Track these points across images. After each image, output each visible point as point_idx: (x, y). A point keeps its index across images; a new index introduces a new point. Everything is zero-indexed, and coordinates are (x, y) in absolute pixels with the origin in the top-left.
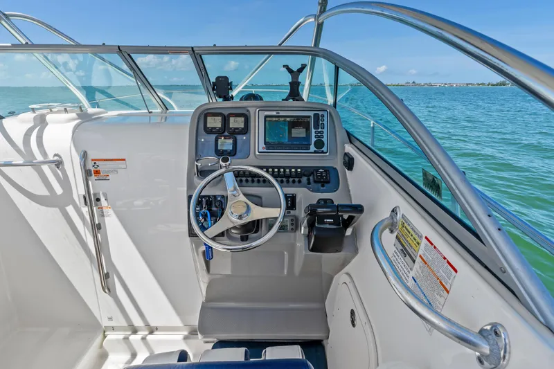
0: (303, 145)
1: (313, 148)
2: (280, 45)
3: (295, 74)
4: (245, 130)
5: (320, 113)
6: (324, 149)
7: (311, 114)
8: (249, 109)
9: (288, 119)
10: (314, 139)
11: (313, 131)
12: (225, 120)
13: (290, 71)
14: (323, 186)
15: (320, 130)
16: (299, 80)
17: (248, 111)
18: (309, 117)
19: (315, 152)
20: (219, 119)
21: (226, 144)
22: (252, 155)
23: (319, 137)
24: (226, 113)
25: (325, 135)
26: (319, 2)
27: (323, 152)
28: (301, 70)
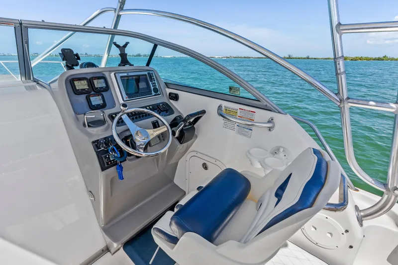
0: (147, 92)
1: (153, 93)
2: (84, 25)
3: (122, 48)
4: (107, 88)
5: (151, 72)
6: (159, 93)
7: (146, 73)
8: (104, 73)
9: (134, 77)
10: (152, 88)
11: (151, 83)
12: (90, 82)
13: (118, 46)
14: (167, 112)
15: (153, 82)
16: (126, 53)
17: (103, 74)
18: (145, 75)
19: (155, 95)
20: (85, 82)
21: (96, 100)
22: (117, 105)
23: (154, 86)
24: (89, 77)
25: (157, 84)
26: (119, 1)
27: (159, 95)
28: (125, 46)
